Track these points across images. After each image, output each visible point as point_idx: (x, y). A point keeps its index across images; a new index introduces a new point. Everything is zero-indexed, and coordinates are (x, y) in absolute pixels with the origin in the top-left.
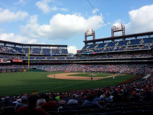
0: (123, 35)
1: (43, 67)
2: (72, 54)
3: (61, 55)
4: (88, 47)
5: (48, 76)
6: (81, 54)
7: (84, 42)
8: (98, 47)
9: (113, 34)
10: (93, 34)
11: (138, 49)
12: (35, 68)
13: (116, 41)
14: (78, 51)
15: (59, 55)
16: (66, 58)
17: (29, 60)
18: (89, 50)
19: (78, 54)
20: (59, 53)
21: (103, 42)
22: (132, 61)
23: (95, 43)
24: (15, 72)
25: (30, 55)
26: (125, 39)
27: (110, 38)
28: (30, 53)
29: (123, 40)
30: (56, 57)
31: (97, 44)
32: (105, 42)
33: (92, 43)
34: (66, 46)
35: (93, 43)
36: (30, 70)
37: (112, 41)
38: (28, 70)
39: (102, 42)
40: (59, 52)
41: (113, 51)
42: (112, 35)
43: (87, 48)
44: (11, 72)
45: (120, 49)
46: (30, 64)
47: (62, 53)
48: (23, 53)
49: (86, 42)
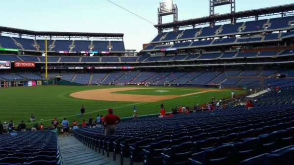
0: (232, 12)
1: (76, 76)
2: (135, 50)
3: (110, 54)
4: (163, 37)
6: (150, 52)
7: (156, 26)
8: (182, 37)
9: (213, 11)
10: (174, 12)
11: (260, 39)
12: (59, 79)
14: (144, 45)
15: (108, 53)
16: (120, 59)
17: (47, 63)
18: (165, 43)
19: (144, 51)
20: (108, 50)
21: (194, 26)
22: (245, 63)
23: (178, 28)
24: (19, 85)
25: (49, 54)
26: (235, 20)
27: (207, 17)
30: (101, 59)
31: (181, 31)
32: (197, 26)
33: (172, 30)
34: (121, 35)
35: (174, 29)
36: (50, 83)
37: (210, 25)
38: (46, 82)
39: (190, 27)
40: (108, 46)
41: (211, 45)
42: (210, 13)
43: (161, 39)
44: (12, 86)
45: (225, 41)
46: (50, 71)
47: (112, 50)
48: (35, 49)
49: (160, 27)
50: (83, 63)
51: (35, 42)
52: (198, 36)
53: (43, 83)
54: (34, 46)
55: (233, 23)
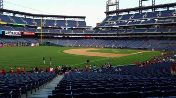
0: (153, 5)
1: (58, 41)
2: (91, 27)
3: (78, 29)
4: (110, 19)
5: (64, 51)
6: (101, 28)
7: (105, 12)
8: (122, 19)
9: (141, 4)
10: (117, 4)
11: (171, 21)
12: (49, 42)
13: (143, 11)
14: (97, 24)
15: (76, 28)
16: (83, 31)
17: (42, 33)
18: (110, 23)
19: (98, 27)
20: (77, 26)
21: (129, 13)
22: (162, 36)
23: (119, 14)
24: (26, 45)
25: (43, 28)
26: (155, 10)
27: (137, 8)
28: (43, 24)
29: (153, 11)
30: (72, 31)
31: (121, 16)
32: (131, 13)
33: (115, 15)
34: (84, 18)
35: (117, 14)
36: (44, 44)
37: (139, 12)
38: (41, 44)
39: (127, 13)
40: (76, 24)
41: (140, 24)
42: (139, 5)
43: (108, 20)
44: (22, 46)
45: (149, 22)
46: (44, 38)
47: (79, 26)
48: (34, 24)
49: (108, 13)
50: (62, 33)
51: (34, 20)
52: (132, 19)
53: (40, 45)
54: (34, 23)
55: (153, 12)
